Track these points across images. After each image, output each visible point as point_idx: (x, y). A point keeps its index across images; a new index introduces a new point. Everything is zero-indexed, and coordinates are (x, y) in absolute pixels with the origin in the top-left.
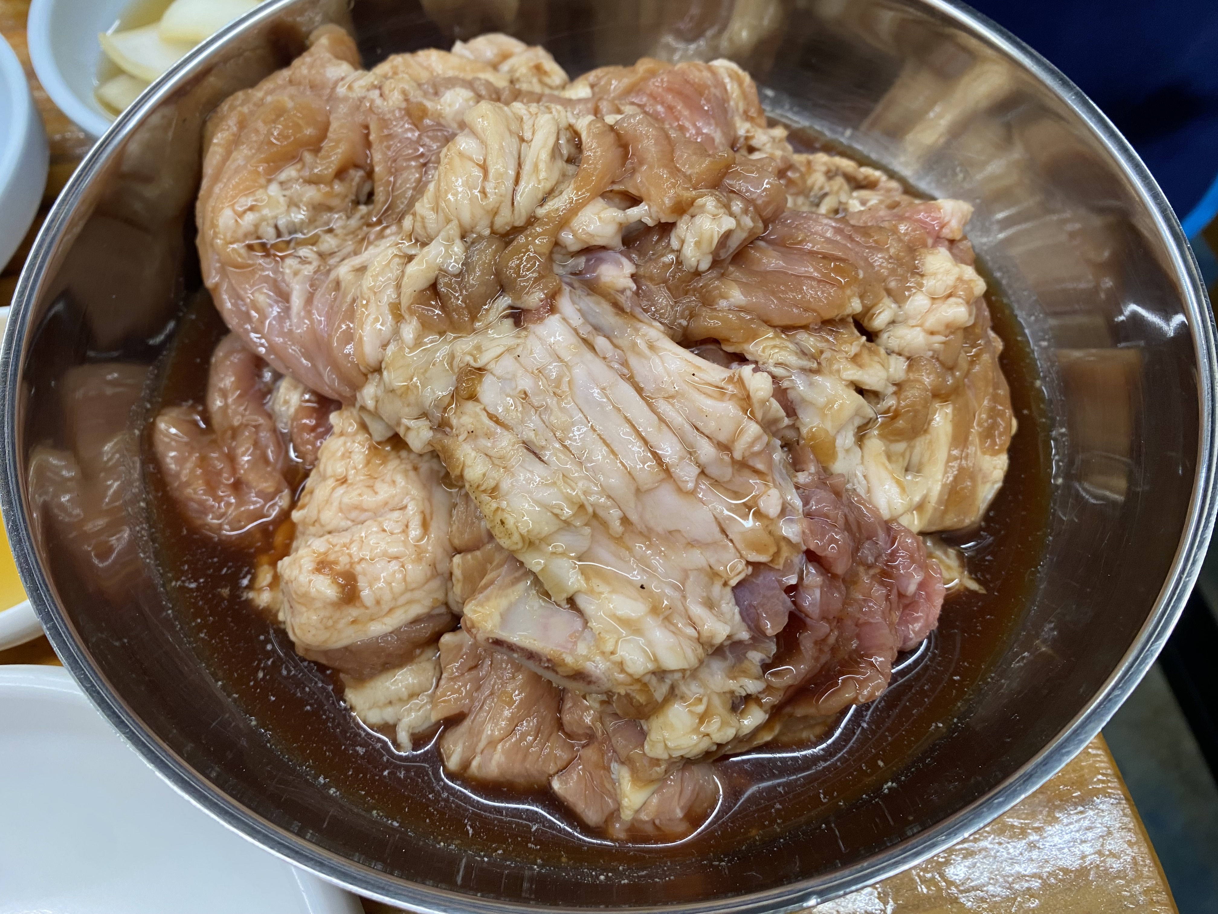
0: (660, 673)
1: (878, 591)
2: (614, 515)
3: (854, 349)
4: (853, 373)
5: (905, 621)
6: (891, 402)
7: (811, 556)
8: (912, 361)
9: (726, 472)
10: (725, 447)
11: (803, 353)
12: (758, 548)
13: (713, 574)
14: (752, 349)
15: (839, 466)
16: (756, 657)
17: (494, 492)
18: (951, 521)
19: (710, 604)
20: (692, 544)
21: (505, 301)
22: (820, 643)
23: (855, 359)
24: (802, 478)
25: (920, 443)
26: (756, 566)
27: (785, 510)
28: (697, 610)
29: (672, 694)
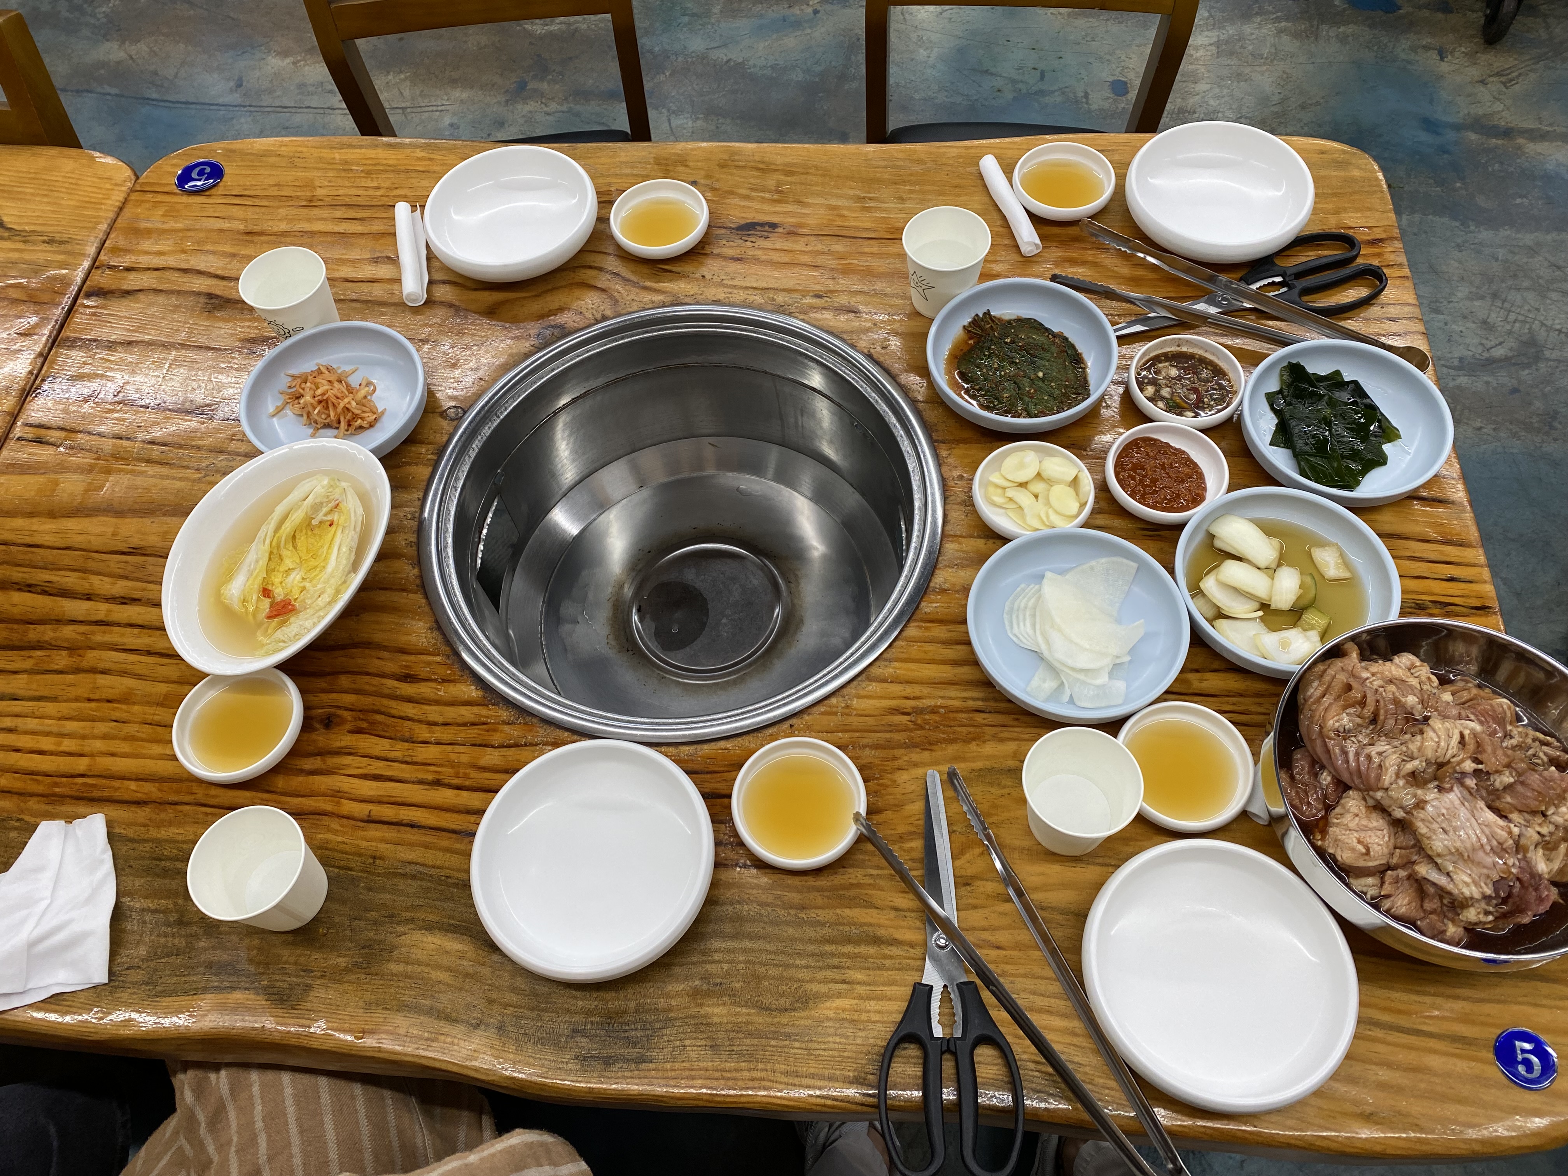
0: (1472, 898)
1: (1534, 893)
2: (1466, 855)
3: (1540, 821)
4: (1538, 829)
5: (1539, 905)
6: (1547, 838)
7: (1518, 879)
8: (1557, 827)
9: (1499, 850)
10: (1499, 843)
11: (1525, 820)
12: (1503, 872)
13: (1488, 877)
14: (1511, 816)
15: (1529, 855)
16: (1494, 902)
17: (1428, 838)
18: (1558, 879)
19: (1486, 884)
20: (1485, 867)
21: (1436, 783)
22: (1514, 903)
23: (1540, 825)
24: (1520, 856)
25: (1554, 853)
26: (1502, 878)
27: (1514, 865)
28: (1483, 885)
29: (1472, 905)
